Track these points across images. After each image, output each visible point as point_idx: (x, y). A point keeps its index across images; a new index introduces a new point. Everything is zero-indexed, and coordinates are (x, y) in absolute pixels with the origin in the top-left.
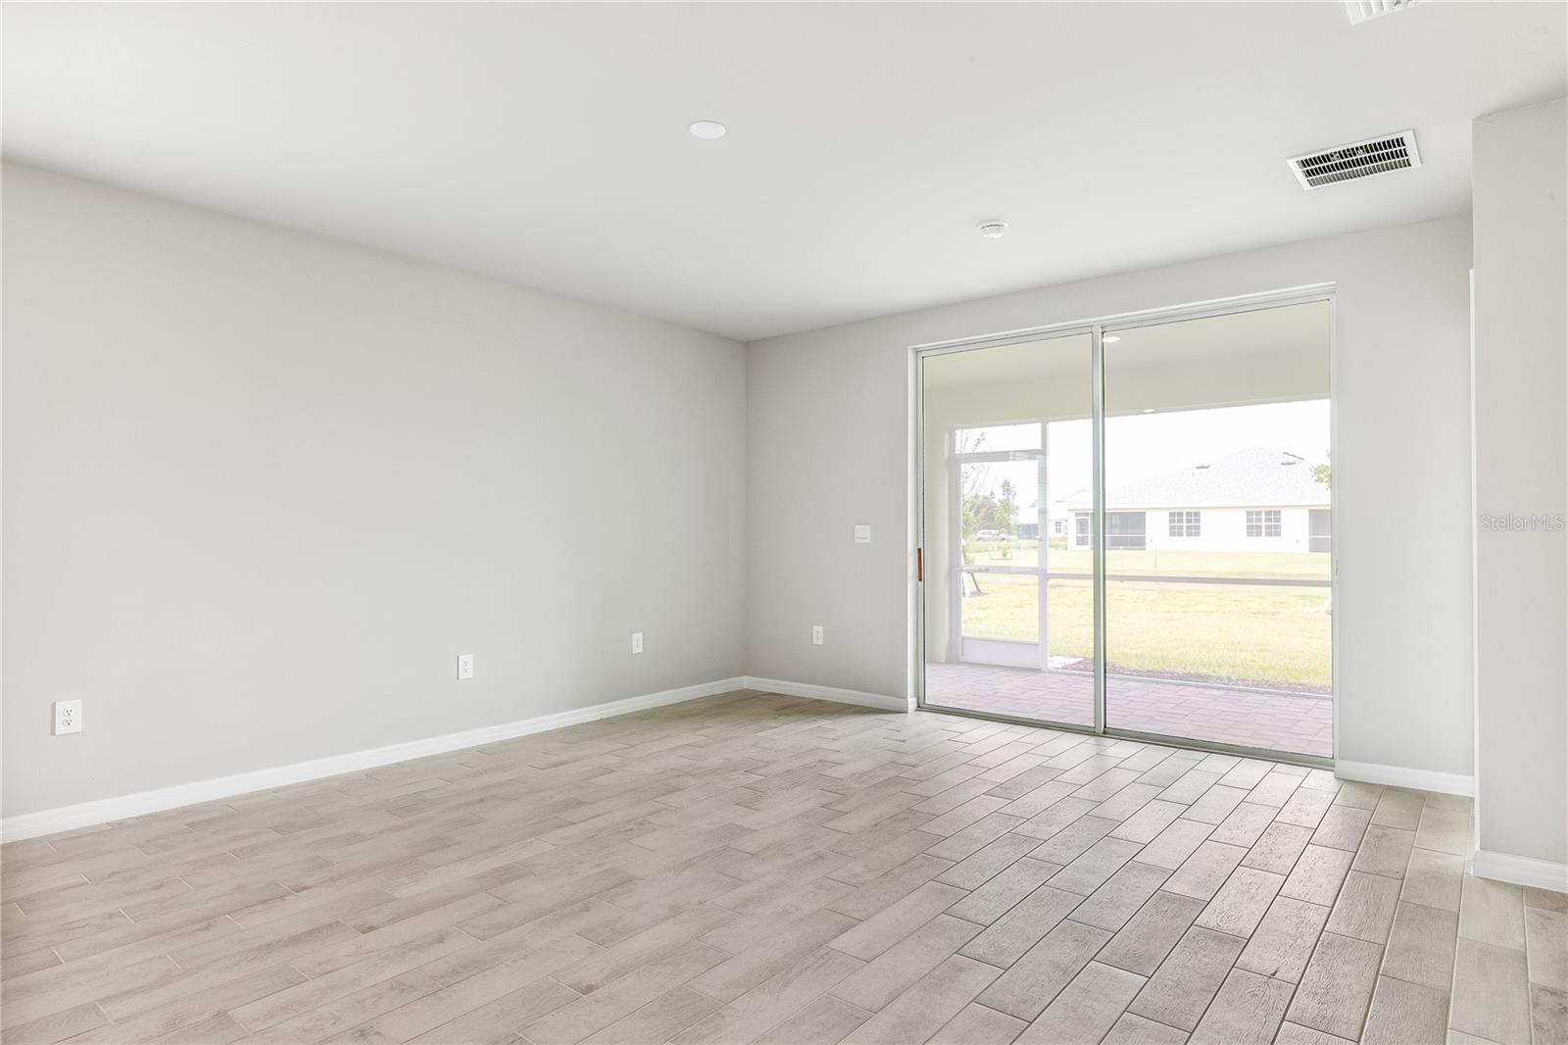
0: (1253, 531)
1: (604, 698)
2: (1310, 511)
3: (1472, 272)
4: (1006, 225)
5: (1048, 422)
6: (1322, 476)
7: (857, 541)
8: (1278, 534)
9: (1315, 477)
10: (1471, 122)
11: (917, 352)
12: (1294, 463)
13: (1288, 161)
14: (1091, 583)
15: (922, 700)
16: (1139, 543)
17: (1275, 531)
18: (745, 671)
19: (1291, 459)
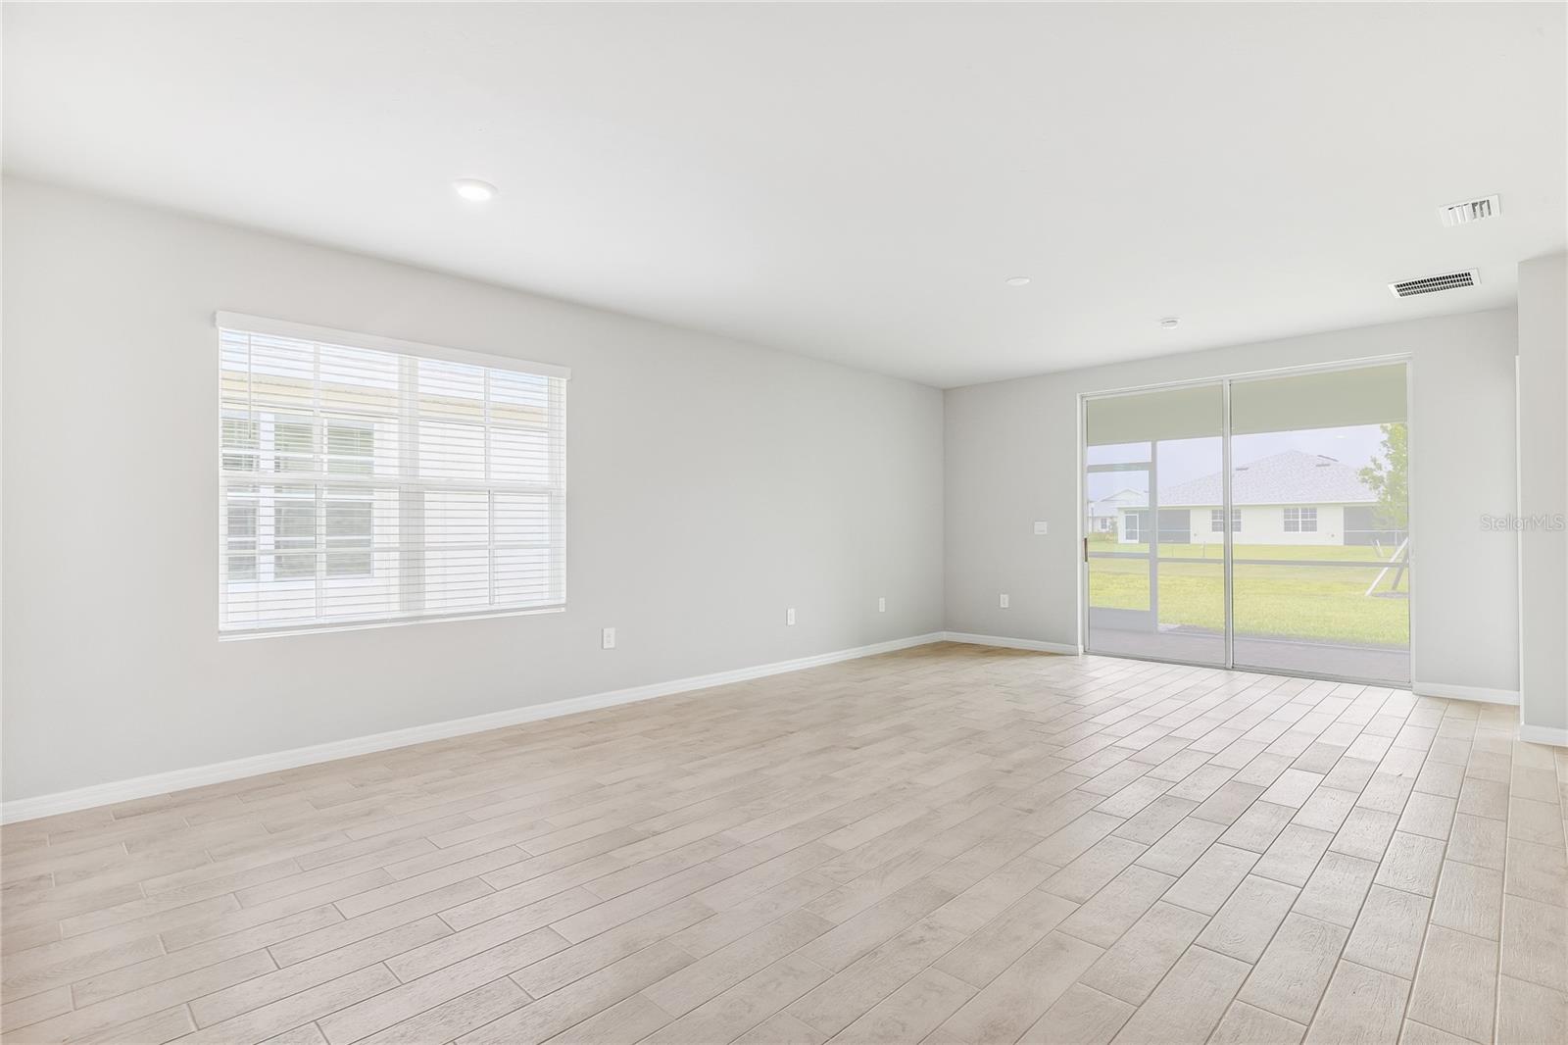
0: (1290, 526)
1: (865, 642)
2: (1345, 508)
3: (1517, 357)
4: (1179, 320)
5: (1157, 440)
6: (1366, 477)
7: (1036, 533)
8: (1314, 529)
9: (1360, 478)
10: (1517, 265)
11: (1082, 397)
12: (1328, 465)
13: (1389, 286)
14: (1223, 565)
15: (1087, 648)
16: (1184, 538)
17: (1310, 526)
18: (947, 626)
19: (1326, 461)
